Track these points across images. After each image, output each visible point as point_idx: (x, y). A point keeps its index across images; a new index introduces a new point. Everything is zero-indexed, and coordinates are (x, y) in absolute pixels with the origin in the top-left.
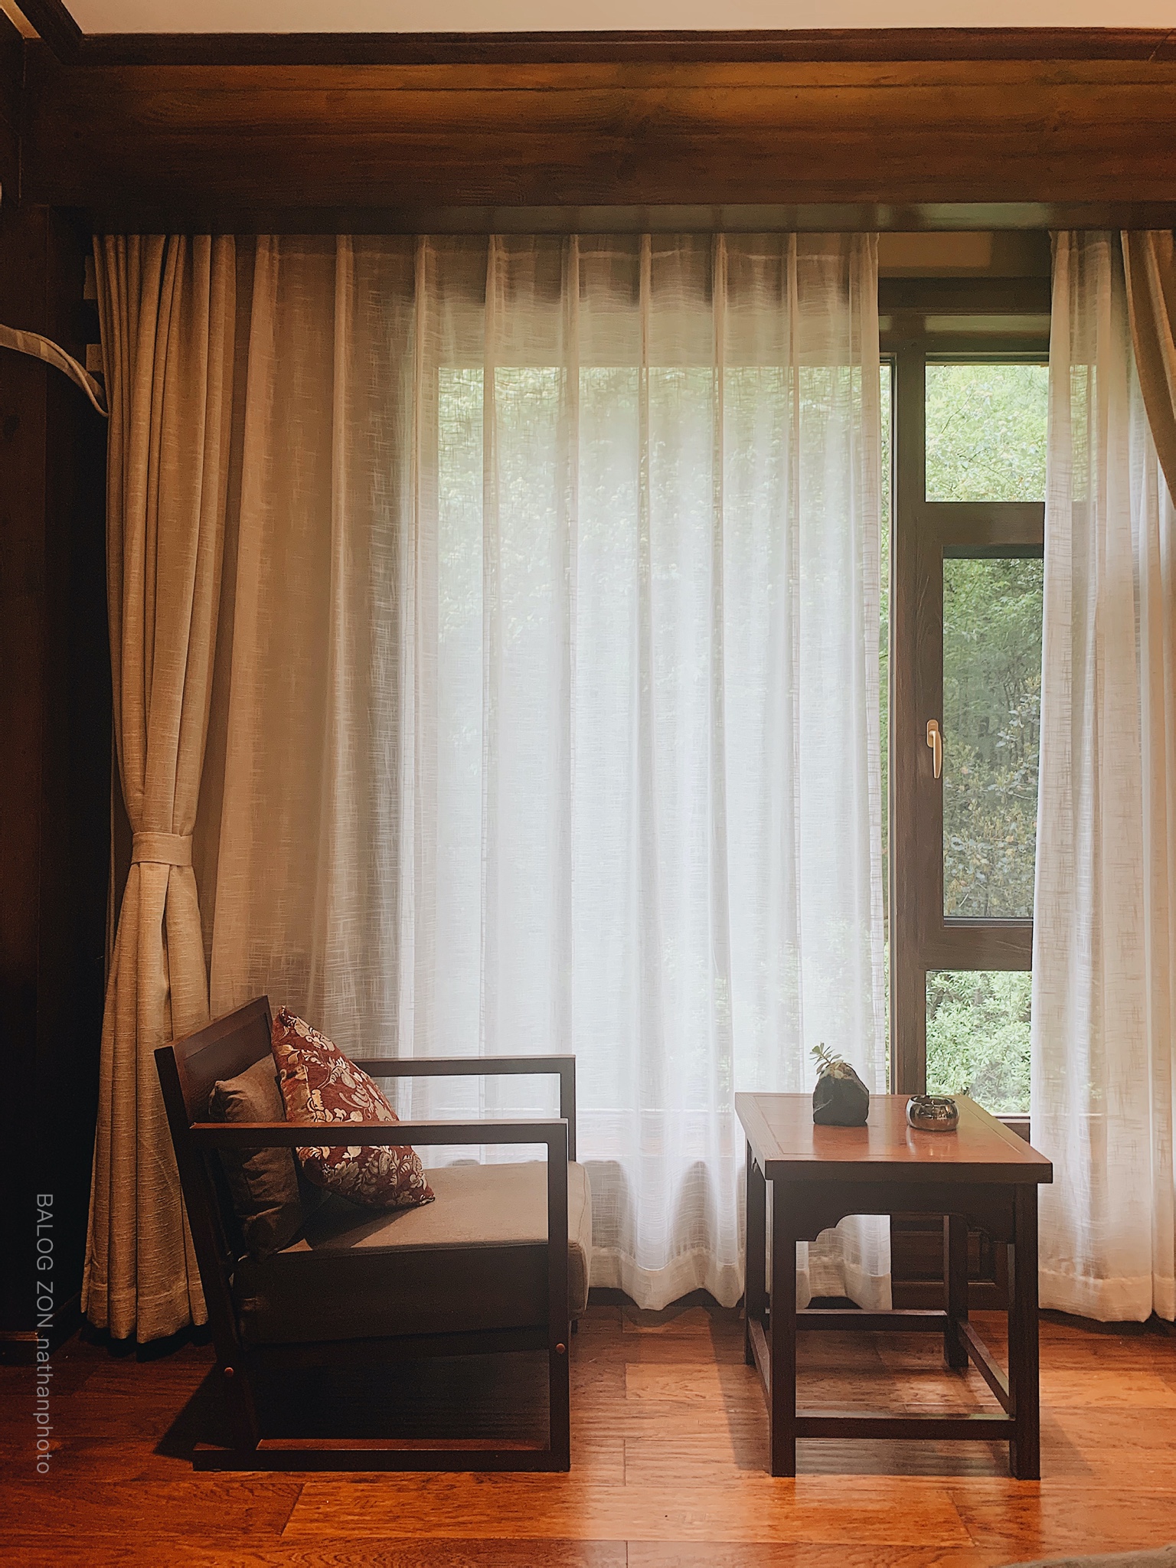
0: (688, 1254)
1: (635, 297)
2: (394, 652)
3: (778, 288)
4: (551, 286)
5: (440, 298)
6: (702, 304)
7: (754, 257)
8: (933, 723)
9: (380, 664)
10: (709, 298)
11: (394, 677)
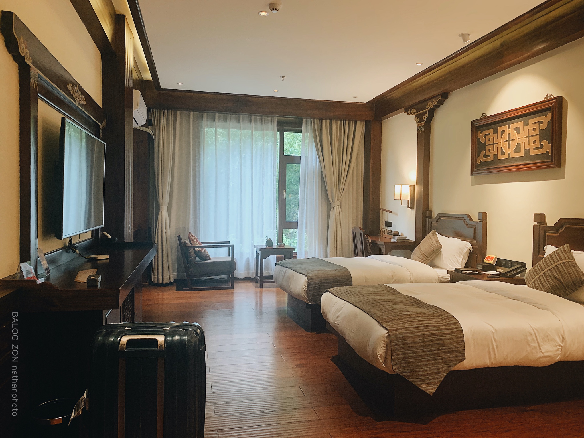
0: (246, 272)
1: (239, 122)
2: (199, 178)
3: (262, 122)
4: (226, 120)
5: (207, 120)
6: (250, 124)
7: (258, 118)
8: (284, 190)
9: (197, 180)
10: (251, 123)
11: (199, 182)
